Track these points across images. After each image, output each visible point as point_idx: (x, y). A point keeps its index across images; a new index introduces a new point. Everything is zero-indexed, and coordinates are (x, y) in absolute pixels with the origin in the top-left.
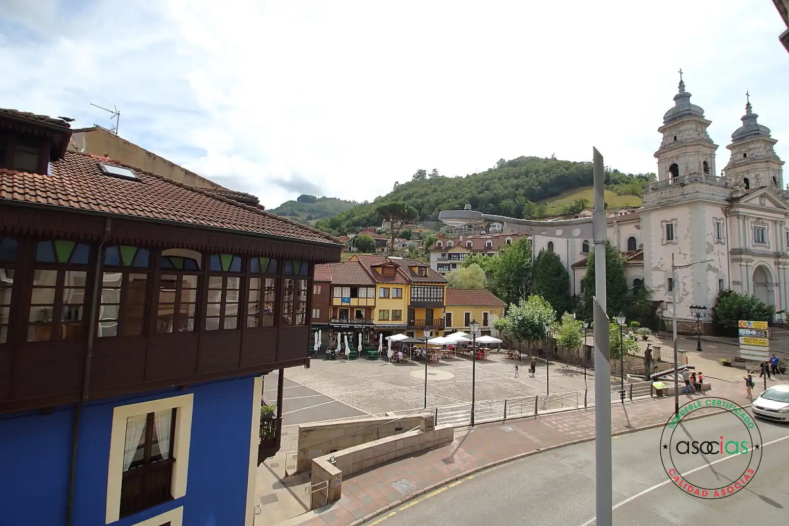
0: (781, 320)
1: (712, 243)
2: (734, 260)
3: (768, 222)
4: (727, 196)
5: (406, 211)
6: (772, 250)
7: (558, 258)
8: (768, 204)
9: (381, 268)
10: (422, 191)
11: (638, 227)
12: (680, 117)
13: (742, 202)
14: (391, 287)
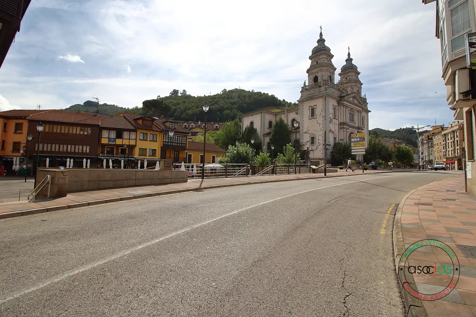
0: (359, 160)
1: (332, 118)
2: (341, 128)
3: (355, 111)
4: (339, 95)
5: (164, 106)
6: (356, 125)
7: (256, 130)
8: (356, 101)
9: (141, 120)
10: (176, 102)
11: (297, 114)
12: (320, 51)
13: (346, 98)
14: (149, 133)
